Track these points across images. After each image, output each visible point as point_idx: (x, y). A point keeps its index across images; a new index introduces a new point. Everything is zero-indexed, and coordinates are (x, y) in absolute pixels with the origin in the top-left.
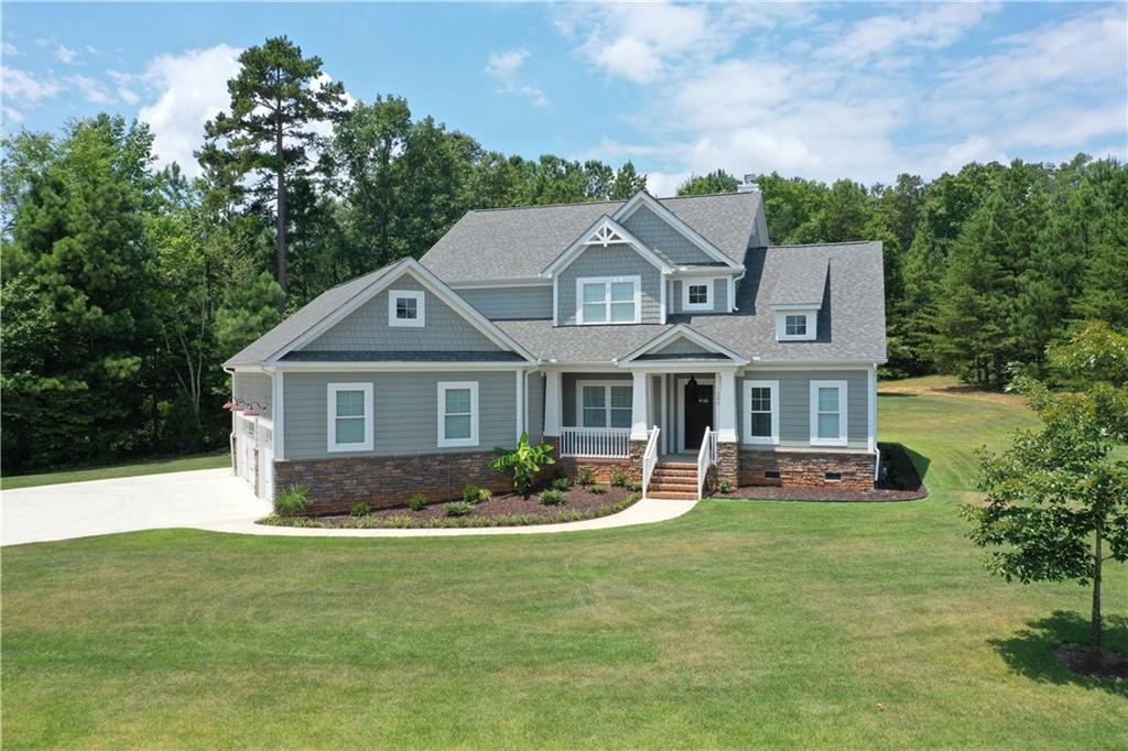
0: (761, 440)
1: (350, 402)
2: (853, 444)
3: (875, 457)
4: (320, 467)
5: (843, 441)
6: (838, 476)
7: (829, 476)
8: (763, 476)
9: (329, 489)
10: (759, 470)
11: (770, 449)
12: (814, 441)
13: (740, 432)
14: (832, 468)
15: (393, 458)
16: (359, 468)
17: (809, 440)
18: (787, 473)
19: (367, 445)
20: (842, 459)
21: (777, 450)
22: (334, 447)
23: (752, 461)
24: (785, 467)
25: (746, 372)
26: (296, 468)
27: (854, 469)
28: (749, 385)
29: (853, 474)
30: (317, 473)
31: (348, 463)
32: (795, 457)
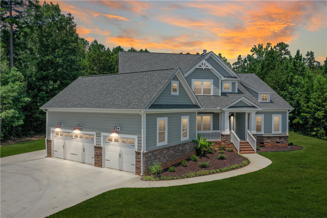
0: (258, 133)
2: (283, 133)
3: (288, 136)
4: (155, 153)
5: (280, 132)
7: (277, 143)
8: (259, 144)
14: (278, 140)
15: (172, 147)
16: (164, 152)
17: (271, 132)
18: (266, 142)
19: (166, 142)
20: (280, 138)
21: (263, 136)
22: (158, 144)
26: (149, 154)
27: (283, 140)
30: (154, 156)
31: (162, 150)
32: (268, 138)
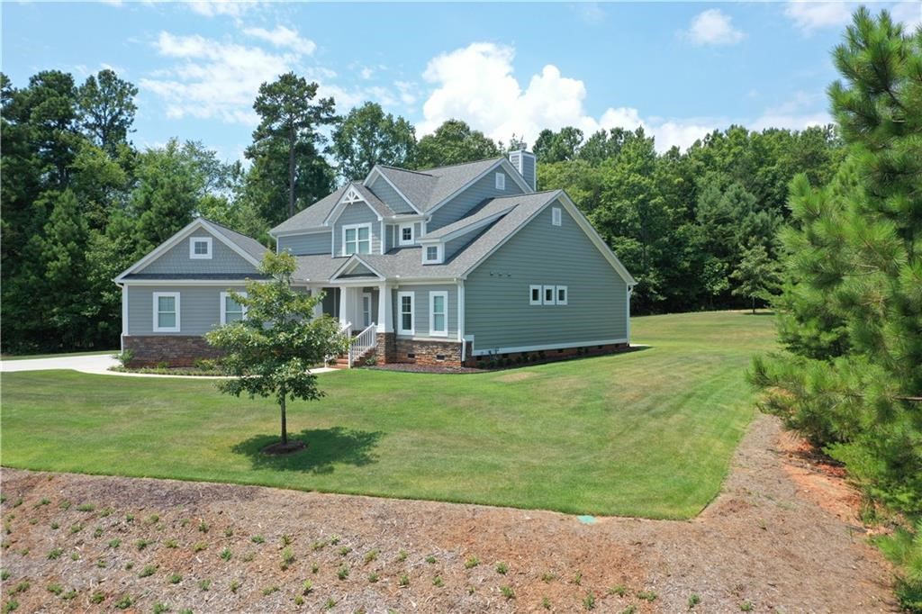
0: (406, 332)
1: (166, 304)
2: (451, 336)
3: (461, 344)
4: (148, 340)
5: (445, 333)
6: (442, 357)
7: (439, 357)
8: (406, 356)
9: (153, 353)
10: (404, 353)
11: (409, 338)
12: (432, 333)
13: (395, 326)
14: (440, 352)
15: (192, 337)
16: (172, 342)
17: (428, 332)
18: (418, 355)
19: (176, 329)
20: (445, 345)
21: (414, 339)
22: (157, 329)
23: (401, 346)
24: (418, 351)
25: (400, 286)
26: (135, 340)
27: (450, 353)
28: (401, 294)
29: (450, 356)
30: (147, 344)
31: (165, 339)
32: (423, 344)
